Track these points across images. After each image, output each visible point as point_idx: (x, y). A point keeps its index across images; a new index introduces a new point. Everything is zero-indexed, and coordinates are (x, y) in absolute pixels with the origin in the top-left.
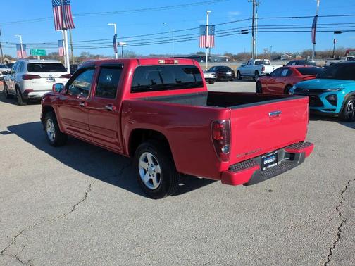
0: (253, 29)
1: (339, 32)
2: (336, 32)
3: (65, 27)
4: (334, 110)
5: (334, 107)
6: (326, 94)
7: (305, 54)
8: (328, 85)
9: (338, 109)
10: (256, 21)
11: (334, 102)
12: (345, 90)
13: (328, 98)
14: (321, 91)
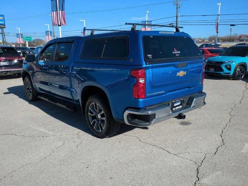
0: (177, 23)
1: (233, 25)
2: (231, 25)
3: (59, 24)
4: (230, 73)
5: (229, 72)
6: (225, 64)
7: (211, 39)
8: (226, 59)
9: (232, 72)
10: (179, 18)
11: (229, 69)
12: (235, 62)
13: (226, 66)
14: (222, 63)
